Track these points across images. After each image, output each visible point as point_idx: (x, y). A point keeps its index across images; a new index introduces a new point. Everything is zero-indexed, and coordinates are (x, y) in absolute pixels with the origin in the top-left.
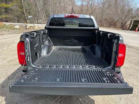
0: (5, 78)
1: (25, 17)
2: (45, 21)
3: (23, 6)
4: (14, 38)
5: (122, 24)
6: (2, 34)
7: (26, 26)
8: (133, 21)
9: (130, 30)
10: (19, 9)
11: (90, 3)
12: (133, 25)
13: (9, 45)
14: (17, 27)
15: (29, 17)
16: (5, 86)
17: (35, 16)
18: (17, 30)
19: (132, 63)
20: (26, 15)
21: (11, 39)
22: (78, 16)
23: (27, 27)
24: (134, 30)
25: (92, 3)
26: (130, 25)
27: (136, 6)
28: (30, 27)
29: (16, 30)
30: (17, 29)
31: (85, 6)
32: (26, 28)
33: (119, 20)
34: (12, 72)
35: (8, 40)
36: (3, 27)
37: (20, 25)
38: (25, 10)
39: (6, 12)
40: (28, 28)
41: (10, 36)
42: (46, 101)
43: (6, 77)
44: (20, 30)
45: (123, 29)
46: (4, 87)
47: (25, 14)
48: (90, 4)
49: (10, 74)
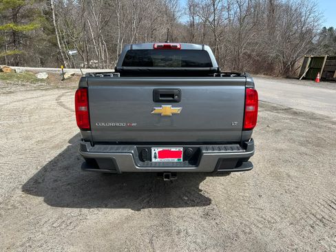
0: (37, 168)
1: (59, 53)
2: (106, 62)
3: (54, 29)
4: (40, 99)
5: (285, 66)
6: (11, 92)
7: (63, 74)
8: (310, 59)
9: (303, 79)
10: (45, 36)
11: (211, 19)
12: (310, 68)
13: (31, 113)
14: (43, 76)
15: (70, 53)
16: (40, 181)
17: (81, 50)
18: (43, 84)
19: (294, 142)
20: (62, 48)
21: (32, 101)
22: (179, 47)
23: (66, 76)
24: (313, 80)
25: (214, 19)
26: (304, 67)
27: (316, 24)
28: (73, 75)
29: (40, 84)
30: (42, 80)
31: (198, 24)
32: (62, 78)
33: (277, 56)
34: (50, 160)
35: (26, 103)
36: (10, 76)
37: (48, 73)
38: (59, 37)
39: (14, 41)
40: (67, 79)
41: (29, 95)
42: (121, 201)
43: (39, 168)
44: (49, 83)
45: (288, 77)
46: (39, 183)
47: (60, 46)
48: (209, 22)
49: (46, 163)
